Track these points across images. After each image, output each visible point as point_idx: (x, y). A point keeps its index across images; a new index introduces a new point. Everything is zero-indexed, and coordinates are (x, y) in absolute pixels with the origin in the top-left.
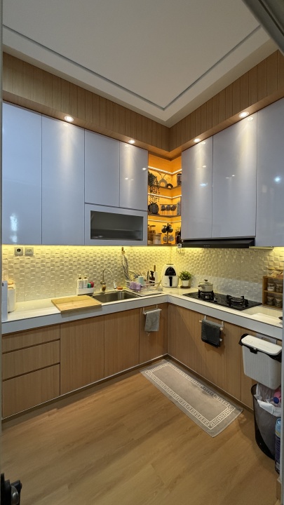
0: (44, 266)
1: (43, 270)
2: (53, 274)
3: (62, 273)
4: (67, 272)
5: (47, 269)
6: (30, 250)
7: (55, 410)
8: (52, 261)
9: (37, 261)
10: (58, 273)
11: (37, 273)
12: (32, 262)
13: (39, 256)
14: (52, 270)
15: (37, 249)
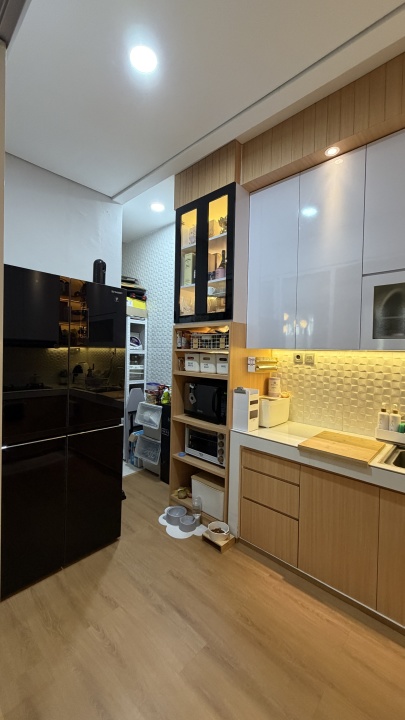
0: (327, 380)
1: (326, 387)
2: (340, 395)
3: (355, 396)
4: (363, 396)
5: (332, 386)
6: (311, 358)
7: (281, 577)
8: (339, 375)
9: (319, 372)
10: (348, 394)
11: (318, 389)
12: (313, 373)
13: (322, 366)
14: (339, 388)
15: (321, 356)
